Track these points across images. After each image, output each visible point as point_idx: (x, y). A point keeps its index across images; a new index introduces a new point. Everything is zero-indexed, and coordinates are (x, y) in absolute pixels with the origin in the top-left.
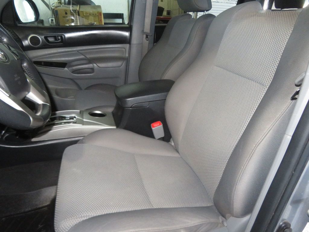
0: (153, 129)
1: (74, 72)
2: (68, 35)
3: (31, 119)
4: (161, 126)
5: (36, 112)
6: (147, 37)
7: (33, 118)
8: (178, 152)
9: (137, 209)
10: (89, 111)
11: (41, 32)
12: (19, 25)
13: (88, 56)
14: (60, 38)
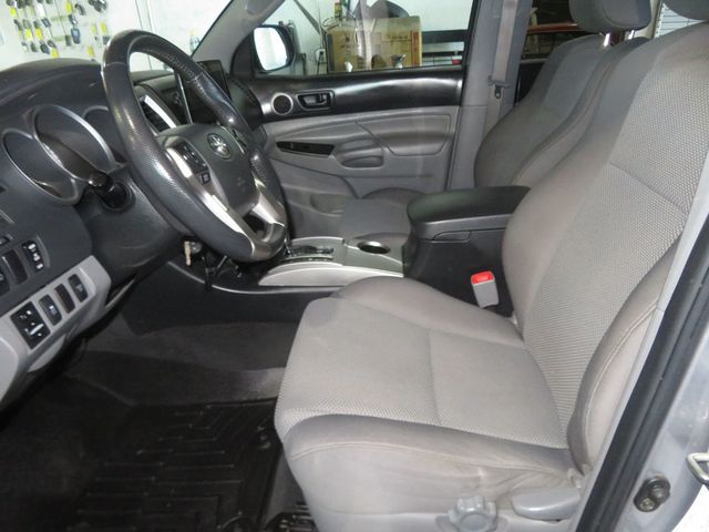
0: (475, 285)
1: (347, 162)
2: (339, 91)
3: (253, 246)
4: (492, 281)
5: (264, 236)
6: (498, 90)
7: (256, 245)
8: (521, 337)
9: (408, 420)
10: (359, 241)
11: (292, 86)
12: (258, 75)
13: (377, 132)
14: (325, 97)
